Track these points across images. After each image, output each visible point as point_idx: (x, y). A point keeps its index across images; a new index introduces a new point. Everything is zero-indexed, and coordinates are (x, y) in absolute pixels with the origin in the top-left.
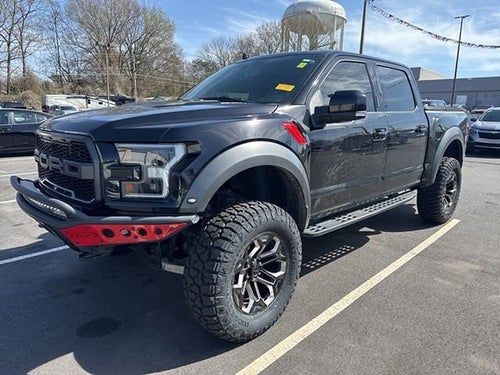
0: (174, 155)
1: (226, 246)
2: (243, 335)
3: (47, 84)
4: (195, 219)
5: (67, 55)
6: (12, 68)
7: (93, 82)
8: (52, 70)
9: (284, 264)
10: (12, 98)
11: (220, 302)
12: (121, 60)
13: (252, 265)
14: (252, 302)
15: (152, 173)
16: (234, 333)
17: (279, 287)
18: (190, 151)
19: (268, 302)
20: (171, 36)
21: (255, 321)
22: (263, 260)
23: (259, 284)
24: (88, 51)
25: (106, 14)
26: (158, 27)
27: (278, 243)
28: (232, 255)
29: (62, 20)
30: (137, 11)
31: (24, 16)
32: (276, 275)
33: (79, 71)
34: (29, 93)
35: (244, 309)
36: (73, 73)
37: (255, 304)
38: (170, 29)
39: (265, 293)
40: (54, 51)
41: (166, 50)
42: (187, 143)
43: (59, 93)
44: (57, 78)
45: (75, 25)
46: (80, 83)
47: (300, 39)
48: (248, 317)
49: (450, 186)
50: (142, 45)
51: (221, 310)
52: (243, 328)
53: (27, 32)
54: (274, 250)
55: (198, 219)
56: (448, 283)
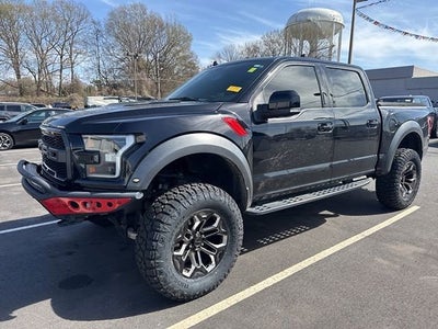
0: (125, 144)
1: (166, 219)
2: (182, 295)
3: (90, 87)
4: (139, 196)
5: (106, 64)
6: (63, 76)
7: (126, 86)
8: (94, 76)
9: (225, 238)
10: (63, 100)
11: (159, 265)
12: (148, 67)
13: (195, 237)
14: (193, 267)
15: (109, 158)
16: (174, 292)
17: (221, 257)
18: (138, 141)
19: (209, 269)
20: (189, 46)
21: (196, 285)
22: (206, 233)
23: (202, 253)
24: (122, 60)
25: (137, 30)
26: (178, 38)
27: (218, 219)
28: (170, 227)
29: (102, 36)
30: (161, 26)
31: (74, 35)
32: (218, 246)
33: (115, 77)
34: (75, 95)
35: (184, 273)
36: (110, 78)
37: (196, 269)
38: (188, 39)
39: (207, 261)
40: (95, 61)
41: (185, 58)
42: (136, 135)
43: (99, 95)
44: (98, 83)
45: (112, 40)
46: (115, 86)
47: (301, 44)
48: (189, 280)
49: (409, 175)
50: (165, 54)
51: (161, 273)
52: (183, 289)
53: (77, 47)
54: (215, 225)
55: (142, 195)
56: (386, 263)
